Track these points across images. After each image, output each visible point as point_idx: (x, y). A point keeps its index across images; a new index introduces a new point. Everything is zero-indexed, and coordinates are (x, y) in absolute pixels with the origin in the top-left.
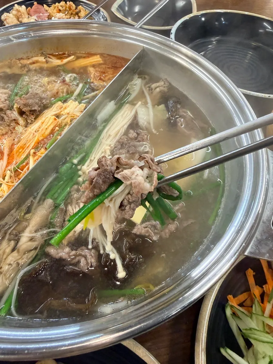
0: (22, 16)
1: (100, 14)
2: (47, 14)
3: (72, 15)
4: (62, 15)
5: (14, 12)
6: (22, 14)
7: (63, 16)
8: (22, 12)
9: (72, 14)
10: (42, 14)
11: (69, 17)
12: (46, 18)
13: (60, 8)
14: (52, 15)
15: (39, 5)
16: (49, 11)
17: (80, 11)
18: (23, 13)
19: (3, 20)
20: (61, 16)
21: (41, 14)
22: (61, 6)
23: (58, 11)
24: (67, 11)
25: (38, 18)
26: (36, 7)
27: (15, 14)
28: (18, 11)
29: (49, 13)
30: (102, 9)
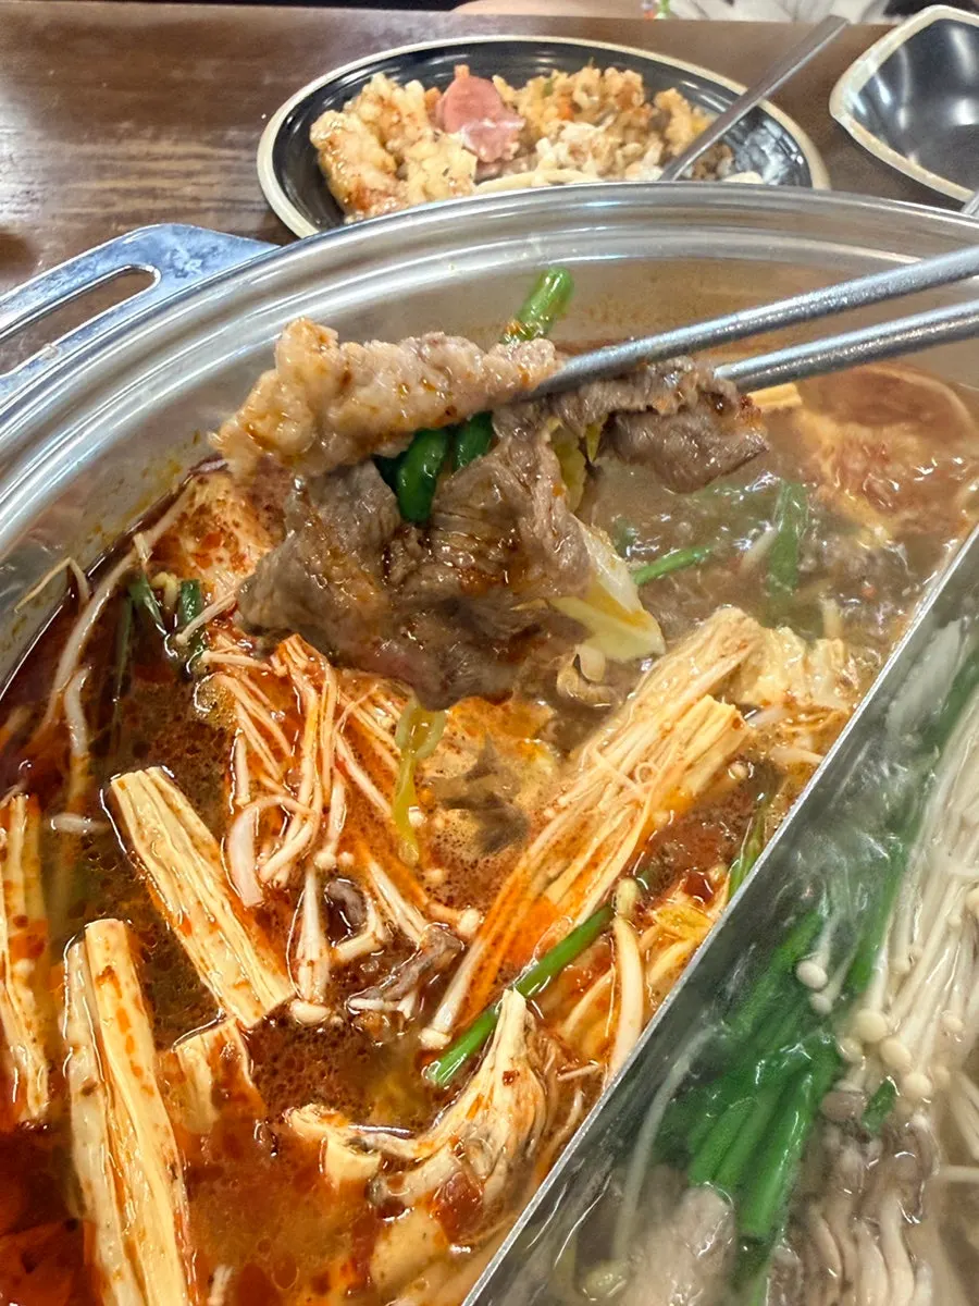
0: (403, 127)
1: (763, 131)
2: (513, 125)
3: (632, 134)
4: (591, 134)
5: (364, 107)
6: (406, 121)
7: (597, 135)
8: (405, 113)
9: (628, 127)
10: (494, 120)
11: (619, 140)
12: (514, 141)
13: (580, 97)
14: (538, 128)
15: (476, 79)
16: (521, 110)
17: (668, 115)
18: (409, 116)
19: (318, 145)
20: (587, 137)
21: (487, 123)
22: (587, 90)
23: (567, 110)
24: (612, 111)
25: (474, 142)
26: (463, 85)
27: (371, 118)
28: (384, 106)
29: (523, 117)
30: (771, 109)
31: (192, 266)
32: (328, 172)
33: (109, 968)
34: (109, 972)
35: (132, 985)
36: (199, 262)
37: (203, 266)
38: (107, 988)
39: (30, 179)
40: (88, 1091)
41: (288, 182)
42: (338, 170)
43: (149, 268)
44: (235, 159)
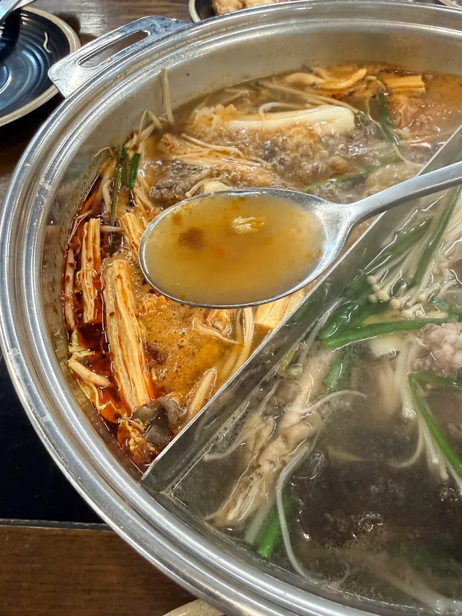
31: (162, 30)
32: (216, 9)
33: (119, 275)
34: (119, 277)
35: (127, 281)
36: (164, 29)
37: (166, 30)
38: (119, 281)
39: (103, 16)
40: (112, 314)
41: (201, 14)
42: (220, 8)
43: (146, 31)
44: (181, 7)
